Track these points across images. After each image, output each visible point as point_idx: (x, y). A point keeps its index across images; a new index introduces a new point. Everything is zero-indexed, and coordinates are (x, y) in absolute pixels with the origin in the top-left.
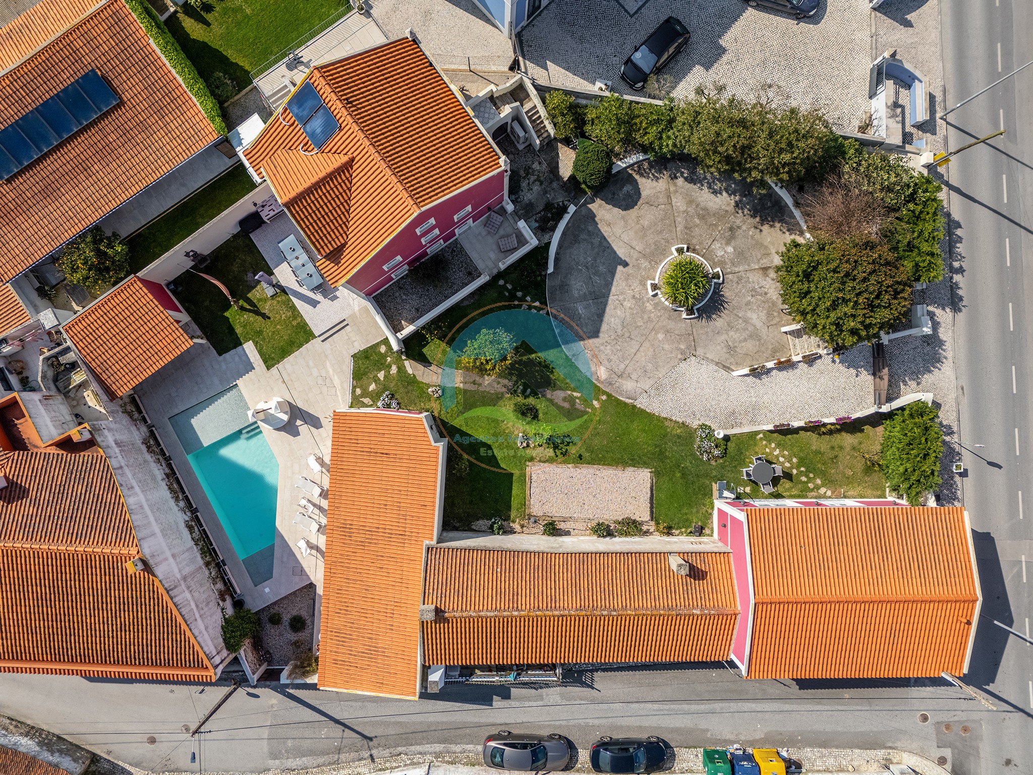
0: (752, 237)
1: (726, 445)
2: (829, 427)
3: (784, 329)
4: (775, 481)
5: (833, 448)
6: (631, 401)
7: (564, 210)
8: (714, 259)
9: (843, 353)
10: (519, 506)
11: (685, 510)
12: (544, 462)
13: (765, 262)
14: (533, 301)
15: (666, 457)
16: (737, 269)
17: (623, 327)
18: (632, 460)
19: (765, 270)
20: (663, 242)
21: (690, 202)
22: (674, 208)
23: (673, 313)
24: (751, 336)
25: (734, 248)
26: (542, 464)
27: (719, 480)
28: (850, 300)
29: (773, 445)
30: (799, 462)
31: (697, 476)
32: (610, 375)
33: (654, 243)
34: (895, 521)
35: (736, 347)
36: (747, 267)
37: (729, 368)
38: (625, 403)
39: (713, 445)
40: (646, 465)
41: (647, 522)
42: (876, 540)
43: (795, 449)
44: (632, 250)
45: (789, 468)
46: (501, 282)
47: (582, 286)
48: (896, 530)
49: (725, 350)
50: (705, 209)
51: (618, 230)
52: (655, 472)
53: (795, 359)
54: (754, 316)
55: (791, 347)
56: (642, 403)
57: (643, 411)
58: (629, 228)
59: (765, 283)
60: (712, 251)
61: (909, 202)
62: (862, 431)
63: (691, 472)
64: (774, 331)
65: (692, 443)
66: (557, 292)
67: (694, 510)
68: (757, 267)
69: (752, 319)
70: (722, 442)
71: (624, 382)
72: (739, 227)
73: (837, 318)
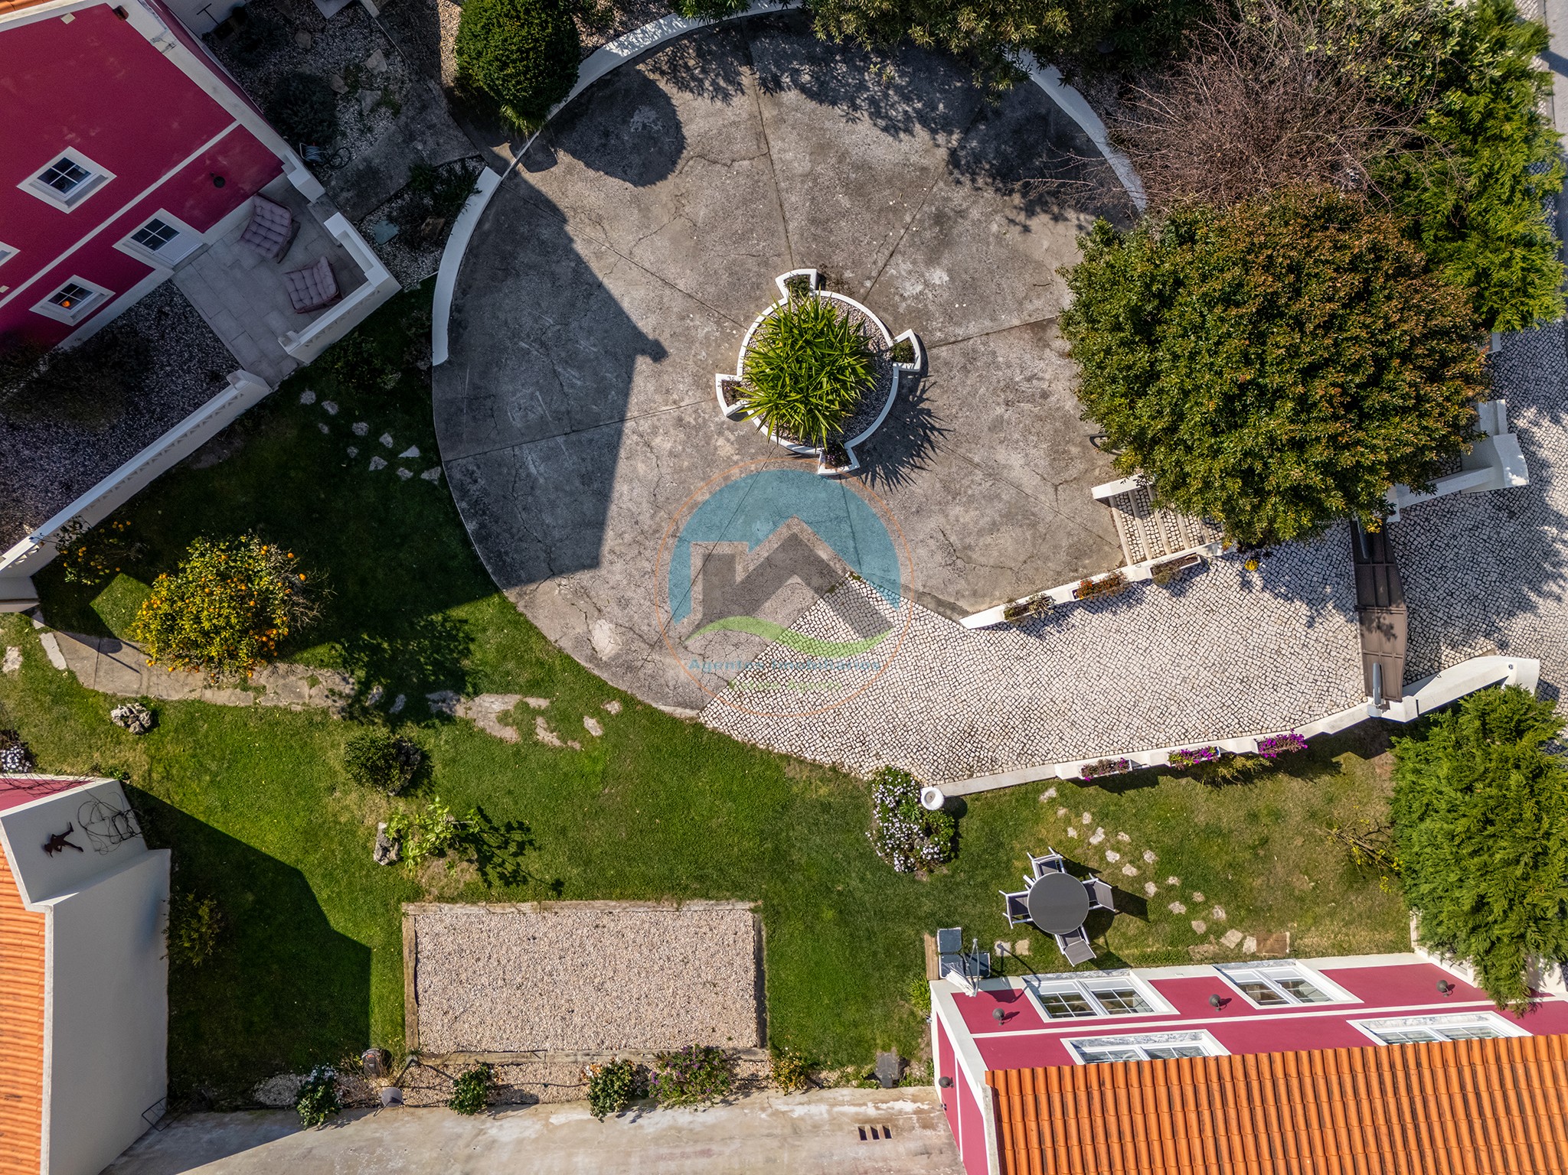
0: (1000, 238)
1: (956, 826)
2: (1239, 763)
3: (1101, 491)
4: (1097, 923)
5: (1253, 817)
6: (689, 713)
7: (467, 184)
8: (895, 306)
9: (1268, 555)
10: (388, 1028)
11: (851, 1014)
12: (452, 900)
13: (1040, 307)
14: (403, 443)
15: (792, 866)
16: (960, 332)
17: (657, 507)
18: (701, 879)
19: (1038, 328)
20: (751, 263)
21: (822, 149)
22: (777, 167)
23: (789, 462)
24: (1009, 517)
25: (950, 272)
26: (446, 907)
27: (940, 924)
28: (1280, 393)
29: (1087, 818)
30: (1160, 863)
31: (881, 915)
32: (626, 643)
33: (728, 268)
34: (1462, 1087)
35: (969, 547)
36: (988, 323)
37: (953, 607)
38: (674, 720)
39: (916, 828)
40: (738, 890)
41: (748, 1051)
42: (1408, 1155)
43: (1150, 827)
44: (668, 292)
45: (1135, 879)
46: (308, 397)
47: (532, 397)
48: (1468, 1115)
49: (939, 557)
50: (863, 166)
51: (623, 235)
52: (765, 910)
53: (1133, 573)
54: (1016, 460)
55: (1123, 539)
56: (719, 718)
57: (722, 741)
58: (654, 227)
59: (1042, 364)
60: (890, 283)
61: (1444, 86)
62: (1335, 768)
63: (863, 904)
64: (1073, 499)
65: (863, 823)
66: (464, 419)
67: (878, 1012)
68: (1016, 322)
69: (1010, 467)
70: (942, 820)
71: (668, 660)
72: (961, 214)
73: (1246, 454)
